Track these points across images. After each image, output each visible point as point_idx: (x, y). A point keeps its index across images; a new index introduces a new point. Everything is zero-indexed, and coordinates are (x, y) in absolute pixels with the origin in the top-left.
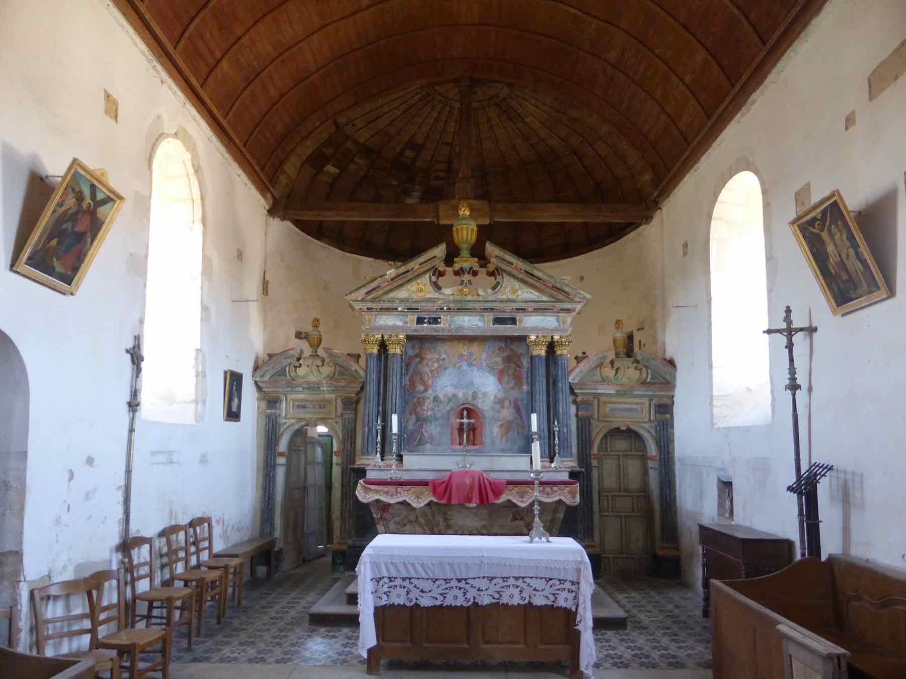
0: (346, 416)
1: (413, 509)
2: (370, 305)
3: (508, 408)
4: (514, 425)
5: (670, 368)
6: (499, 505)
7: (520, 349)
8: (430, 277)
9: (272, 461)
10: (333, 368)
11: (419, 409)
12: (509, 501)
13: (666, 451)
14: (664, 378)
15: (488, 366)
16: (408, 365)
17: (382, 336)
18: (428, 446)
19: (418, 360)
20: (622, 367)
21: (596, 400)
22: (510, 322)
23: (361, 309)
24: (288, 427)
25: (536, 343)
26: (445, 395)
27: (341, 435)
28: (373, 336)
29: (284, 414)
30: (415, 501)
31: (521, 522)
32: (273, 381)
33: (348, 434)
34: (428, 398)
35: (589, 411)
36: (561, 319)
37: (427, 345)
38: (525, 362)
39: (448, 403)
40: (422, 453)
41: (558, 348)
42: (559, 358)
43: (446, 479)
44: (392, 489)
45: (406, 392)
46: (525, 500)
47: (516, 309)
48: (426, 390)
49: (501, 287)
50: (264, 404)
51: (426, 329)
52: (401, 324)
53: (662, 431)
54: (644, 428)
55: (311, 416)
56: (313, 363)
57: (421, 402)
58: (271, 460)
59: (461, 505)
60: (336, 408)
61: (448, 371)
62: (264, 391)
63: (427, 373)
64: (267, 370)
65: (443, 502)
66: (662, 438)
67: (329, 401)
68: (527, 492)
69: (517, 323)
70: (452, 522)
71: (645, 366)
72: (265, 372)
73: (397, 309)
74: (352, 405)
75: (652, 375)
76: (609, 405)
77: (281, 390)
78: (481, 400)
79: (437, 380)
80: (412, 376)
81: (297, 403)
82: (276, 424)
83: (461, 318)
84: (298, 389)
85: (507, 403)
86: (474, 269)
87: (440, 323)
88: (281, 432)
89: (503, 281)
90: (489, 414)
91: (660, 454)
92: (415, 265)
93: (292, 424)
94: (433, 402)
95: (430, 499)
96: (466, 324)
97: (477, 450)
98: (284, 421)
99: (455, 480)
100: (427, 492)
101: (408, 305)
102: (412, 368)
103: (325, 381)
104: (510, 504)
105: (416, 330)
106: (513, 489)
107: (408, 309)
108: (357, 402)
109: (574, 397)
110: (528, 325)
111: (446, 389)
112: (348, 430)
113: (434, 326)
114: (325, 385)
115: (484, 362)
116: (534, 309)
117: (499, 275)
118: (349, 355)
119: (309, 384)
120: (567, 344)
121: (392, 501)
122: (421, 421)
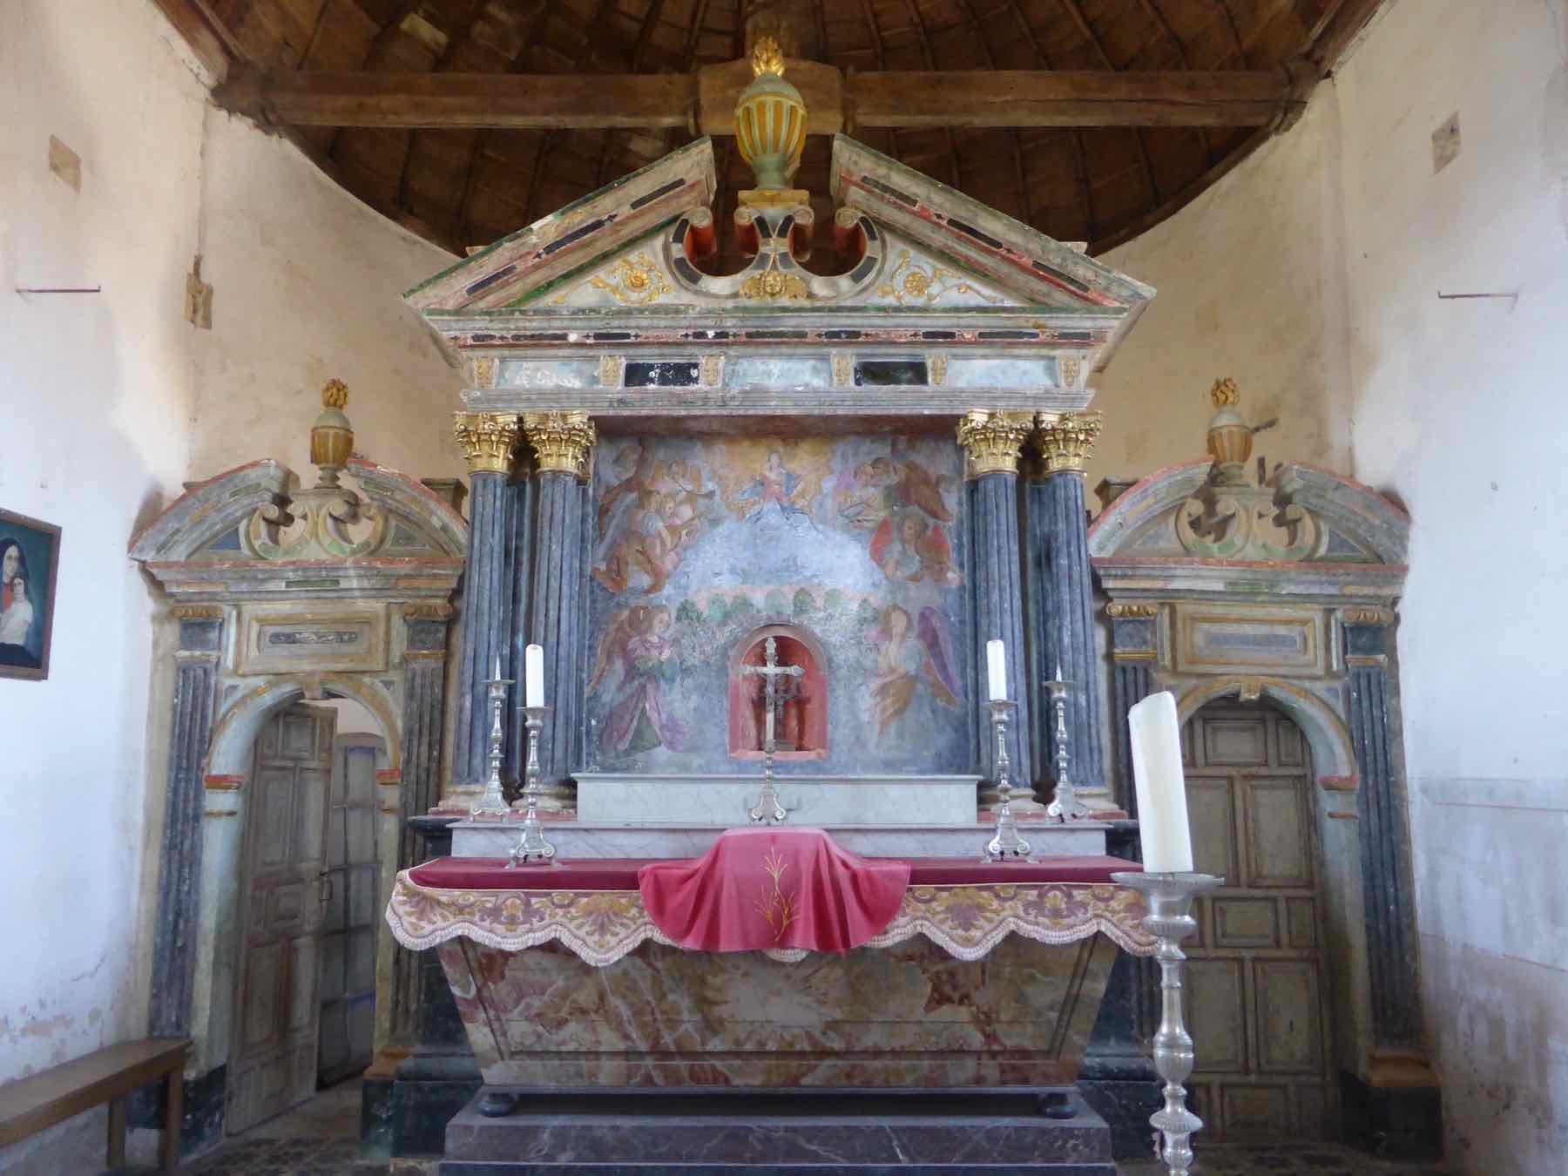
0: (416, 666)
1: (587, 969)
2: (481, 325)
3: (903, 637)
4: (920, 687)
5: (1390, 513)
6: (886, 951)
7: (935, 461)
8: (666, 249)
9: (191, 804)
10: (380, 520)
11: (634, 643)
12: (921, 937)
13: (1381, 766)
14: (1368, 546)
15: (841, 512)
16: (603, 512)
17: (521, 420)
18: (661, 753)
19: (634, 495)
20: (1242, 513)
21: (1166, 611)
22: (909, 375)
23: (455, 338)
24: (244, 698)
25: (988, 434)
26: (715, 601)
27: (400, 724)
28: (493, 418)
29: (229, 662)
30: (590, 940)
31: (963, 1009)
32: (196, 565)
33: (421, 718)
34: (661, 608)
35: (1145, 642)
36: (1060, 367)
37: (661, 454)
38: (953, 500)
39: (723, 623)
40: (645, 773)
41: (1053, 449)
42: (1059, 481)
43: (701, 863)
44: (511, 899)
45: (598, 591)
46: (976, 934)
47: (926, 335)
48: (655, 587)
49: (879, 273)
50: (172, 632)
51: (655, 399)
52: (577, 384)
53: (1365, 704)
54: (1308, 694)
55: (307, 666)
56: (319, 507)
57: (640, 621)
58: (186, 801)
59: (756, 955)
60: (388, 643)
61: (721, 529)
62: (172, 595)
63: (660, 534)
64: (178, 531)
65: (690, 944)
66: (1367, 726)
67: (367, 622)
68: (981, 908)
69: (930, 379)
70: (720, 1011)
71: (1310, 511)
72: (172, 535)
73: (564, 337)
74: (438, 631)
75: (1332, 534)
76: (1206, 626)
77: (219, 589)
78: (821, 615)
79: (690, 554)
80: (614, 545)
81: (271, 630)
82: (207, 688)
83: (759, 365)
84: (270, 586)
85: (899, 624)
86: (799, 221)
87: (695, 380)
88: (220, 716)
89: (884, 259)
90: (845, 655)
91: (1364, 772)
92: (618, 206)
93: (256, 692)
94: (678, 619)
95: (642, 936)
96: (774, 383)
97: (809, 763)
98: (228, 682)
99: (730, 868)
100: (634, 911)
101: (599, 325)
102: (614, 522)
103: (351, 560)
104: (924, 951)
105: (622, 402)
106: (933, 899)
107: (597, 336)
108: (451, 621)
109: (1100, 605)
110: (961, 384)
111: (716, 581)
112: (420, 707)
113: (679, 388)
114: (352, 572)
115: (829, 503)
116: (981, 335)
117: (873, 237)
118: (426, 483)
119: (305, 569)
120: (1082, 437)
121: (511, 944)
122: (640, 676)
